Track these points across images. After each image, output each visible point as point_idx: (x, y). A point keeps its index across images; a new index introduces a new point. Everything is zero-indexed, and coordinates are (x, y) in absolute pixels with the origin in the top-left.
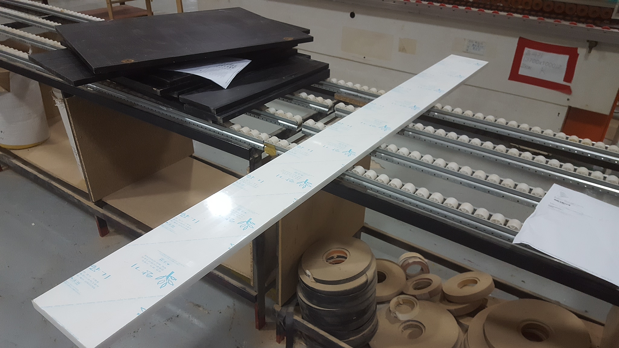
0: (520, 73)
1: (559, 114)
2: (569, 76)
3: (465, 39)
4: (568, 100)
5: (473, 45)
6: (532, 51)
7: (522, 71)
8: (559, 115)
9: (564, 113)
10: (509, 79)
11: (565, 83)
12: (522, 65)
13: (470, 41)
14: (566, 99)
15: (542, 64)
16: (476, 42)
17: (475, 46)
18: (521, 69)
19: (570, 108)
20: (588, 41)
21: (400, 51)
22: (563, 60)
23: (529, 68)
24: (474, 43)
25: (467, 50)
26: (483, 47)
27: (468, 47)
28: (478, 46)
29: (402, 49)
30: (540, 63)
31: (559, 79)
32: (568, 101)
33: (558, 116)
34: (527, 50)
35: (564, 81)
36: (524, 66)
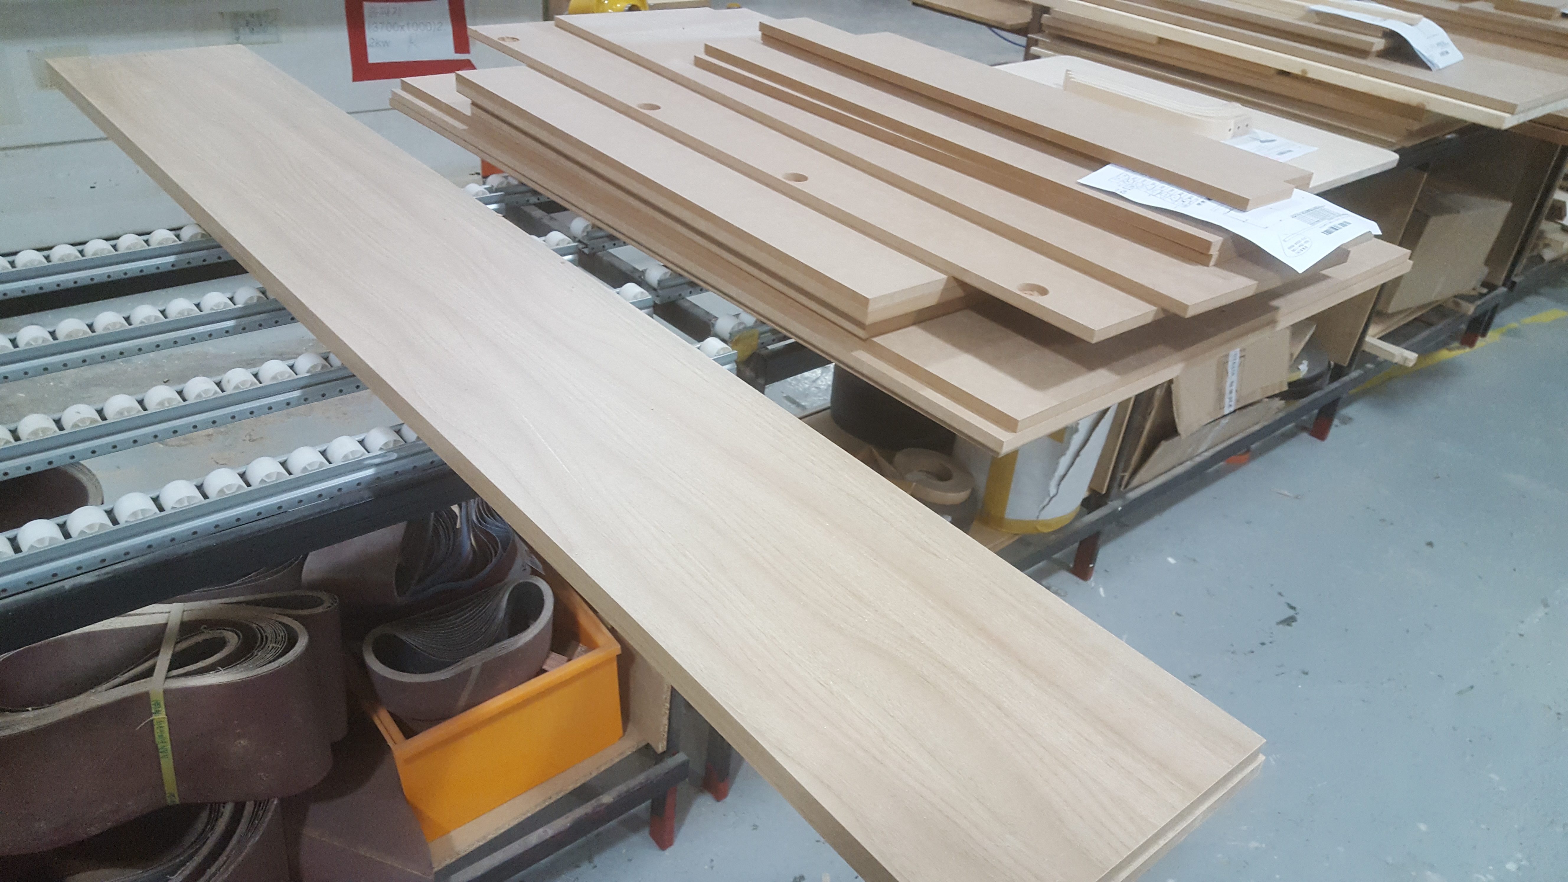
0: (372, 59)
2: (462, 42)
3: (222, 14)
5: (248, 23)
6: (379, 6)
7: (375, 56)
11: (459, 56)
12: (368, 42)
13: (236, 15)
15: (405, 28)
16: (252, 15)
17: (254, 23)
18: (370, 51)
21: (43, 86)
22: (440, 11)
23: (386, 44)
24: (248, 18)
25: (237, 39)
26: (271, 23)
28: (261, 24)
30: (402, 28)
34: (367, 7)
35: (457, 51)
36: (374, 44)
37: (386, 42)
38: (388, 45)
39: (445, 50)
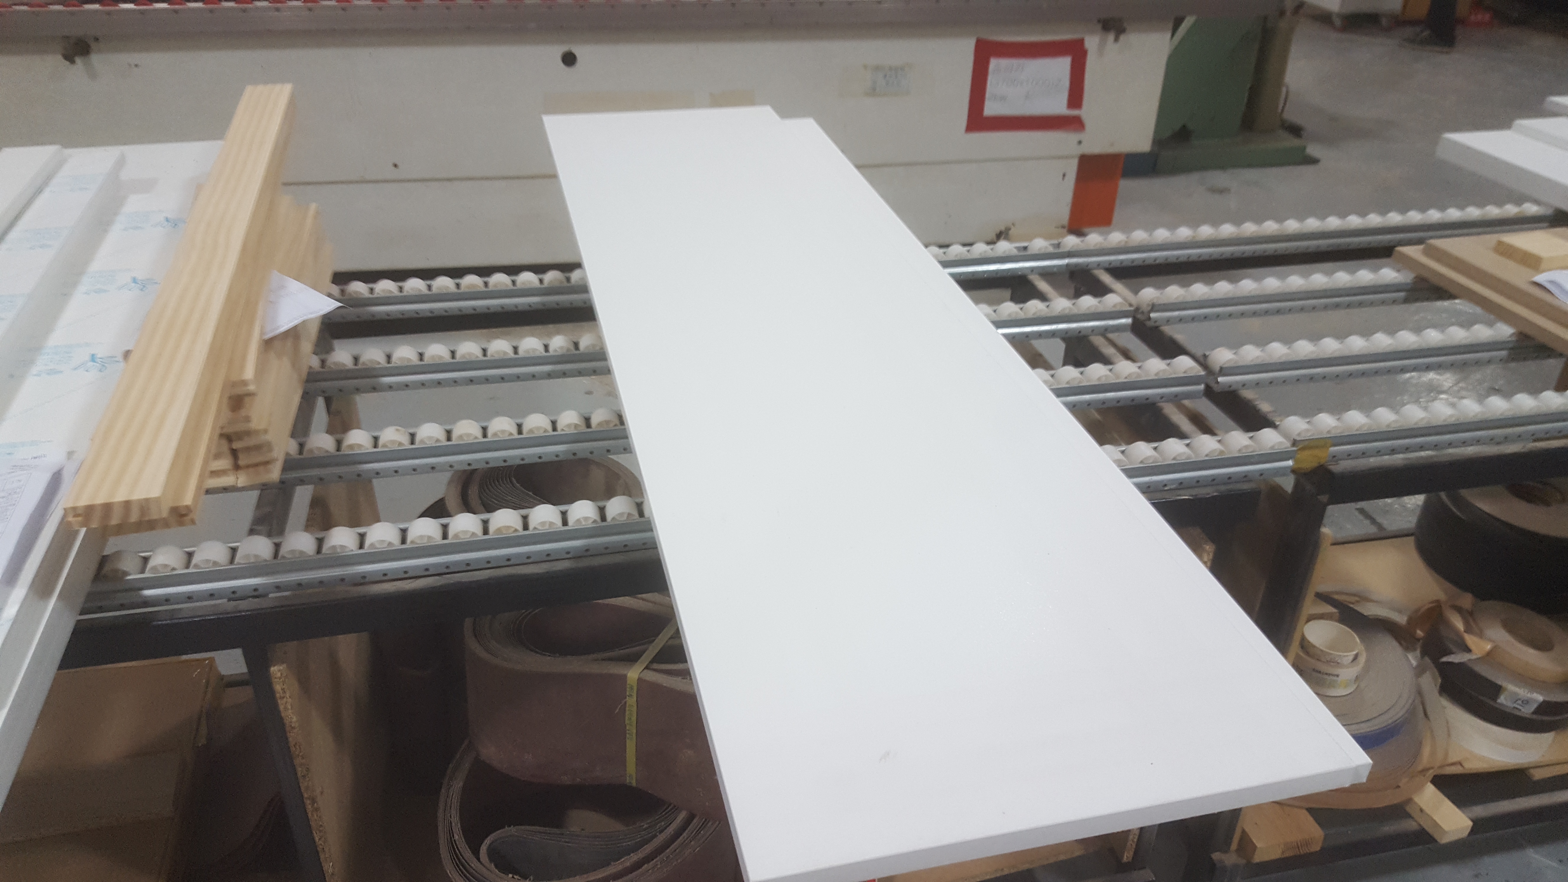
0: (988, 112)
1: (1064, 175)
2: (1076, 97)
3: (865, 67)
4: (1080, 142)
5: (885, 76)
6: (1003, 62)
7: (991, 109)
8: (1067, 176)
9: (1072, 169)
10: (967, 131)
11: (1070, 112)
12: (987, 95)
13: (877, 68)
14: (1076, 143)
15: (1025, 84)
16: (890, 69)
17: (890, 77)
18: (987, 103)
19: (1083, 158)
20: (1099, 21)
22: (1062, 66)
23: (1003, 98)
24: (886, 72)
26: (905, 75)
27: (875, 82)
28: (896, 77)
30: (1022, 85)
32: (1078, 146)
33: (1065, 178)
34: (994, 63)
35: (1070, 107)
36: (993, 97)
37: (1004, 95)
38: (1005, 100)
39: (1058, 106)
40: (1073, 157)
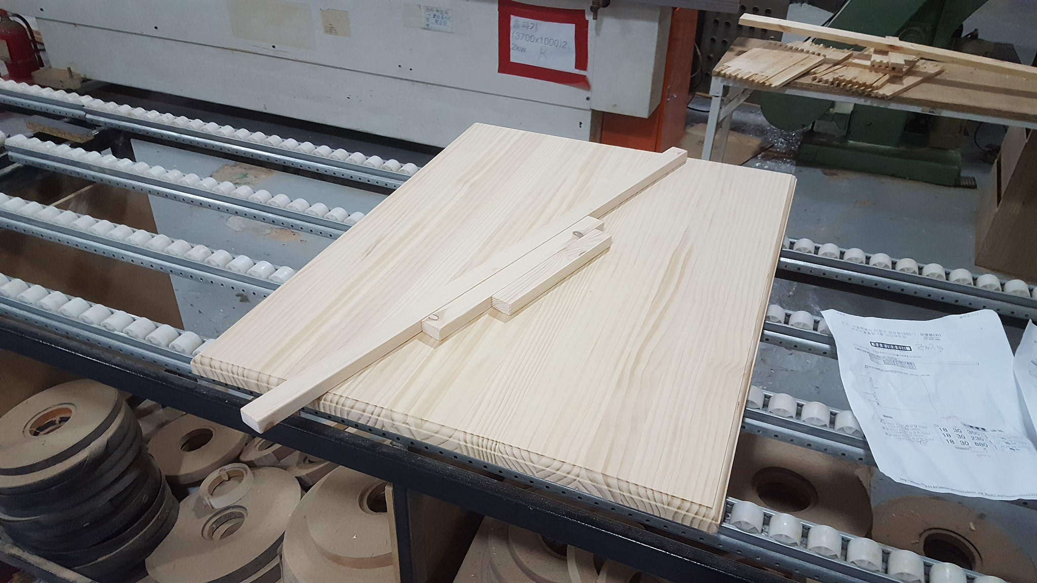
0: (513, 59)
1: (581, 123)
2: (582, 60)
3: (420, 7)
4: (588, 99)
5: (435, 15)
6: (522, 20)
7: (515, 57)
8: (582, 125)
9: (587, 119)
10: (499, 72)
11: (577, 72)
12: (512, 47)
13: (428, 9)
14: (585, 99)
15: (539, 40)
16: (437, 11)
17: (438, 17)
18: (512, 52)
19: (595, 113)
21: (326, 32)
22: (568, 32)
23: (523, 50)
24: (435, 13)
25: (428, 25)
26: (449, 18)
27: (428, 19)
28: (442, 18)
29: (330, 30)
30: (537, 40)
31: (568, 64)
32: (587, 101)
33: (580, 127)
34: (514, 19)
35: (576, 68)
36: (515, 48)
37: (523, 48)
38: (524, 51)
40: (586, 110)
